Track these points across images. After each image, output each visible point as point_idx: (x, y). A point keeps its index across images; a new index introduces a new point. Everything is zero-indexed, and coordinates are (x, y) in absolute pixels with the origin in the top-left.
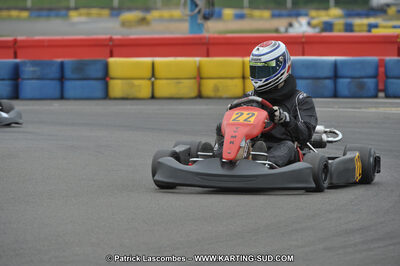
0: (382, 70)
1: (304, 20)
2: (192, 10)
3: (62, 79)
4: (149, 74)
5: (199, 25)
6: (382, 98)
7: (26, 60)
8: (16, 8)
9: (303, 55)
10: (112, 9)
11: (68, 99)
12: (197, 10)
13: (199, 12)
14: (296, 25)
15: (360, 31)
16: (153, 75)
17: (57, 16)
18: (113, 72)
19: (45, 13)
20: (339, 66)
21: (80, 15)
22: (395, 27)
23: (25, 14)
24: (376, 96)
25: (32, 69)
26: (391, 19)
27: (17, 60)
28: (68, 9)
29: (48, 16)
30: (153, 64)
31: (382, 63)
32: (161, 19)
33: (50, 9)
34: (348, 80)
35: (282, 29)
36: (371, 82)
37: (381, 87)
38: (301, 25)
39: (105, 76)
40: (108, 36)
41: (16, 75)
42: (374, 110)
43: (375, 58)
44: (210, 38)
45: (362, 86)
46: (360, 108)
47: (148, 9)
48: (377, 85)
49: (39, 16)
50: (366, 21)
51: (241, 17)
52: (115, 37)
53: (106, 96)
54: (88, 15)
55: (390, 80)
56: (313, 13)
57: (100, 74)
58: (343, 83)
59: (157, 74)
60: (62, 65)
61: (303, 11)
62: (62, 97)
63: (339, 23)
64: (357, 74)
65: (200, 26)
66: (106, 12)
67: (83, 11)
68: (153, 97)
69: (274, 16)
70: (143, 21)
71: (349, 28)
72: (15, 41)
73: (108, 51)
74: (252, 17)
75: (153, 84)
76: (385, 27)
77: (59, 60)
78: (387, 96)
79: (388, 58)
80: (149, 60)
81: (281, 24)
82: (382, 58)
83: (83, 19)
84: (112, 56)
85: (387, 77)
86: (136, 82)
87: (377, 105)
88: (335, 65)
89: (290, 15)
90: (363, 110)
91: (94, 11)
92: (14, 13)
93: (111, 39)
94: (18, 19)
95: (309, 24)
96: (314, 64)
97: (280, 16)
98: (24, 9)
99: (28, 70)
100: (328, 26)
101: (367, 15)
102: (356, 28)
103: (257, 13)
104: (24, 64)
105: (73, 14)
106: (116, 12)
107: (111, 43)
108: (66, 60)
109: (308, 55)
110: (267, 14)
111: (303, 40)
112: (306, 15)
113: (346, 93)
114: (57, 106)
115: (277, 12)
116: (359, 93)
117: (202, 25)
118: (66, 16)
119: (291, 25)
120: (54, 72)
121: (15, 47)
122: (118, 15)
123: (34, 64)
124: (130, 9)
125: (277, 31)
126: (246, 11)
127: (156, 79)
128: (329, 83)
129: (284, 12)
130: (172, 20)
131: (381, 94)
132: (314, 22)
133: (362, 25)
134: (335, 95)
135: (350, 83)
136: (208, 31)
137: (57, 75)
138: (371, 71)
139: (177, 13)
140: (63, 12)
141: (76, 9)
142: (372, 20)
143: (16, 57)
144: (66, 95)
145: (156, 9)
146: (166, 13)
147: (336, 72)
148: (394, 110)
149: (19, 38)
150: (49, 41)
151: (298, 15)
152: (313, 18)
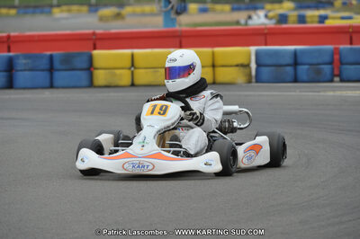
0: (337, 57)
1: (261, 13)
2: (166, 6)
3: (51, 69)
4: (129, 64)
5: (172, 19)
6: (337, 82)
7: (19, 53)
8: (5, 7)
9: (266, 45)
10: (90, 5)
11: (58, 88)
12: (170, 6)
13: (172, 8)
14: (255, 17)
15: (312, 22)
16: (133, 65)
17: (42, 12)
18: (97, 63)
19: (31, 10)
20: (298, 54)
21: (62, 11)
22: (343, 18)
23: (13, 12)
24: (332, 81)
25: (24, 61)
26: (338, 11)
27: (11, 54)
28: (52, 6)
29: (34, 13)
30: (132, 55)
31: (336, 51)
32: (134, 14)
33: (36, 7)
34: (306, 67)
35: (243, 21)
36: (327, 68)
37: (336, 72)
38: (259, 17)
39: (90, 67)
40: (91, 31)
41: (10, 67)
42: (331, 93)
43: (330, 47)
44: (182, 31)
45: (319, 72)
46: (319, 92)
47: (121, 5)
48: (333, 71)
49: (26, 13)
50: (317, 13)
51: (204, 11)
52: (98, 31)
53: (91, 85)
54: (69, 11)
55: (344, 67)
56: (268, 6)
57: (85, 65)
58: (302, 69)
59: (136, 64)
60: (51, 57)
61: (259, 5)
62: (52, 86)
63: (293, 15)
64: (315, 61)
65: (173, 21)
66: (85, 8)
67: (65, 8)
68: (133, 85)
69: (233, 9)
70: (118, 16)
71: (302, 19)
72: (9, 37)
73: (91, 43)
74: (214, 11)
75: (132, 73)
76: (334, 18)
77: (49, 53)
78: (342, 81)
79: (341, 47)
80: (128, 51)
81: (241, 16)
82: (337, 46)
83: (65, 15)
84: (95, 48)
85: (342, 63)
86: (118, 72)
87: (334, 89)
88: (295, 53)
89: (247, 9)
90: (322, 94)
91: (75, 8)
92: (4, 11)
93: (94, 34)
94: (8, 16)
95: (266, 16)
96: (276, 53)
97: (239, 9)
98: (14, 7)
99: (21, 63)
100: (283, 19)
101: (317, 8)
102: (308, 19)
103: (219, 7)
104: (17, 57)
105: (56, 10)
106: (94, 8)
107: (94, 37)
108: (54, 53)
109: (270, 45)
110: (227, 7)
111: (266, 31)
112: (263, 8)
113: (305, 78)
114: (47, 94)
115: (236, 6)
116: (316, 78)
117: (175, 19)
118: (50, 13)
119: (250, 17)
120: (44, 64)
121: (8, 42)
122: (96, 11)
123: (26, 57)
124: (106, 5)
125: (238, 23)
126: (209, 6)
127: (135, 68)
128: (290, 70)
129: (243, 6)
130: (143, 14)
131: (337, 79)
132: (271, 14)
133: (313, 16)
134: (296, 80)
135: (308, 69)
136: (180, 25)
137: (48, 67)
138: (327, 59)
139: (147, 8)
140: (47, 9)
141: (59, 6)
142: (322, 12)
143: (9, 51)
144: (55, 84)
145: (129, 5)
146: (138, 9)
147: (296, 60)
148: (350, 93)
149: (12, 34)
150: (39, 36)
151: (255, 9)
152: (269, 11)
